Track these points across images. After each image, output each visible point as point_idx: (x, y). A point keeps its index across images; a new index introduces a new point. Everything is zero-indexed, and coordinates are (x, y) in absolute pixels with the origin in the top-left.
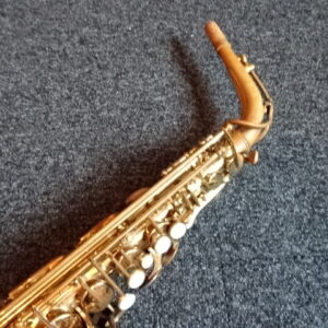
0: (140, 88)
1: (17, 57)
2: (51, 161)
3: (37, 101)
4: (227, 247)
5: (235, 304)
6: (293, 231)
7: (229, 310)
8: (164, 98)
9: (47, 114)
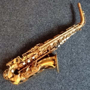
0: (63, 13)
1: (42, 3)
2: (47, 24)
3: (45, 13)
4: (73, 42)
5: (72, 50)
6: (83, 42)
7: (71, 50)
8: (67, 16)
9: (47, 16)
